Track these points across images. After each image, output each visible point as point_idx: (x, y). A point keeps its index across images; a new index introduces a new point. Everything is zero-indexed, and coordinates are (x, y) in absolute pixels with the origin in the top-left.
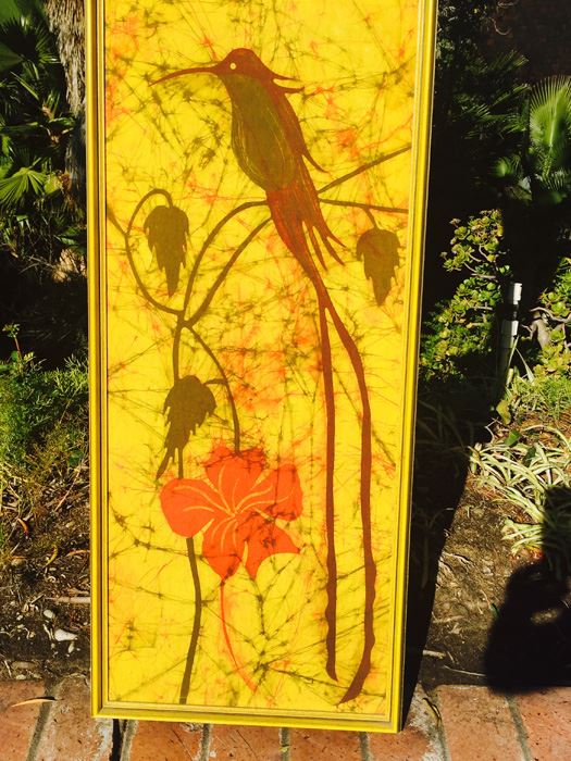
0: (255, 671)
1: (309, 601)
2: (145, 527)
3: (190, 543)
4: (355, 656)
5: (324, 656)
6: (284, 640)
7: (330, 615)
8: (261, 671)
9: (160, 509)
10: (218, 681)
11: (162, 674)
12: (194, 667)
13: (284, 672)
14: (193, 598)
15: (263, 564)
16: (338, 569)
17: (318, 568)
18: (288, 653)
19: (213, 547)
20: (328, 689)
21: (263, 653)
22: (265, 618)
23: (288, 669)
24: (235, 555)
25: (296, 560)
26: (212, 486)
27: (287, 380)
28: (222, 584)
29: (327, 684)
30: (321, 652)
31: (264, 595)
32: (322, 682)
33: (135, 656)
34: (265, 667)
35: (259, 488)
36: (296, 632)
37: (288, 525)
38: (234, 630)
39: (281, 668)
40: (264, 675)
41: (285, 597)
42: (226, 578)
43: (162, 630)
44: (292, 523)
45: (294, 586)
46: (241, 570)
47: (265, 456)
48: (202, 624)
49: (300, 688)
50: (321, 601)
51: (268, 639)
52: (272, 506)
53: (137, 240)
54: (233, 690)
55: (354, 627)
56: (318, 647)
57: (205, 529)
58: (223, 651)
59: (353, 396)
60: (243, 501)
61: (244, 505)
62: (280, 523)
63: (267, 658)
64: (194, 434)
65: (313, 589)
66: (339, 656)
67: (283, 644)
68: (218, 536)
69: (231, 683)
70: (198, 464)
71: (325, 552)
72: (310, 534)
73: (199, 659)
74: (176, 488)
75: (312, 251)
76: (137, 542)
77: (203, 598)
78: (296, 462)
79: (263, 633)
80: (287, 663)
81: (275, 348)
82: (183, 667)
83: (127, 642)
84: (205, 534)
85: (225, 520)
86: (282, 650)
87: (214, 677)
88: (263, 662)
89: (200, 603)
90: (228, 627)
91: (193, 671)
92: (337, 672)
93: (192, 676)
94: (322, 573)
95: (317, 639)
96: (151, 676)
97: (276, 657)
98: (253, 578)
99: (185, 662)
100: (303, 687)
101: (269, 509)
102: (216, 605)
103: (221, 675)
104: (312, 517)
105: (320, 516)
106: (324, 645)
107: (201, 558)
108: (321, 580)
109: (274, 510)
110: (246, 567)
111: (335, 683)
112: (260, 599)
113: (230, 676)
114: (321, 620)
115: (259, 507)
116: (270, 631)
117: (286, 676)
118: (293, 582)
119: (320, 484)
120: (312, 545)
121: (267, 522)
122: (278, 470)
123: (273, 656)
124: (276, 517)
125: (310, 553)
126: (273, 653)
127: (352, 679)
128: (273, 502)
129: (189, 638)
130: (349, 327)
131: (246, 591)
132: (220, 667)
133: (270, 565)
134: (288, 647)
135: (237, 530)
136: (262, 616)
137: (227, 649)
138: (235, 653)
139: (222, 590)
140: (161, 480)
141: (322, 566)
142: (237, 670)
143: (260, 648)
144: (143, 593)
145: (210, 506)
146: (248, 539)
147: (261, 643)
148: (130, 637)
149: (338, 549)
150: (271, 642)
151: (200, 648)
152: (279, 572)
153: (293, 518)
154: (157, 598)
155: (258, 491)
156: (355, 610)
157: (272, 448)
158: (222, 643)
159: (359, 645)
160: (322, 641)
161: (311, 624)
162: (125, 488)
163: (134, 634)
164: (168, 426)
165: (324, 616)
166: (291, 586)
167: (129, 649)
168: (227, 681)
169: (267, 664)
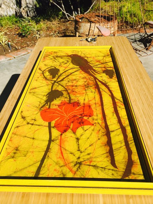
0: (75, 165)
1: (99, 139)
2: (33, 119)
3: (50, 124)
4: (124, 158)
5: (109, 159)
6: (89, 152)
7: (109, 143)
8: (78, 165)
9: (40, 115)
10: (55, 170)
11: (26, 168)
12: (44, 164)
13: (90, 165)
14: (48, 139)
15: (79, 129)
16: (110, 129)
17: (102, 129)
18: (91, 158)
19: (59, 124)
20: (113, 172)
21: (79, 158)
22: (80, 145)
23: (91, 164)
24: (67, 126)
25: (92, 127)
26: (60, 110)
27: (86, 90)
28: (61, 135)
29: (113, 170)
30: (107, 157)
31: (79, 138)
32: (109, 169)
33: (15, 160)
34: (80, 163)
35: (77, 110)
36: (94, 150)
37: (88, 118)
38: (66, 150)
39: (88, 164)
40: (79, 167)
41: (88, 138)
42: (63, 133)
43: (31, 150)
44: (90, 118)
45: (92, 135)
46: (70, 130)
47: (79, 103)
48: (50, 148)
49: (99, 173)
50: (105, 139)
51: (81, 152)
52: (82, 114)
53: (46, 72)
54: (63, 174)
55: (121, 147)
56: (105, 155)
57: (56, 120)
58: (59, 158)
59: (107, 92)
60: (71, 113)
61: (72, 114)
62: (85, 118)
63: (81, 160)
64: (56, 99)
65: (100, 135)
66: (116, 158)
67: (89, 154)
68: (61, 121)
69: (62, 171)
70: (56, 105)
71: (104, 125)
72: (97, 120)
73: (47, 161)
74: (47, 111)
75: (91, 73)
76: (28, 123)
77: (52, 139)
78: (90, 104)
79: (79, 150)
80: (91, 162)
81: (82, 85)
82: (38, 164)
83: (13, 155)
84: (56, 121)
85: (64, 118)
86: (88, 157)
87: (54, 168)
88: (79, 161)
89: (50, 141)
90: (62, 149)
91: (43, 166)
92: (117, 165)
93: (42, 168)
94: (104, 130)
95: (105, 152)
96: (20, 168)
97: (85, 159)
98: (74, 133)
99: (40, 162)
100: (100, 172)
101: (81, 115)
102: (58, 141)
103: (57, 167)
104: (97, 116)
105: (100, 116)
106: (108, 154)
107: (53, 127)
108: (103, 133)
109: (83, 115)
110: (72, 130)
111: (117, 169)
112: (78, 139)
113: (62, 168)
114: (105, 145)
115: (77, 114)
116: (82, 149)
117: (91, 167)
118: (92, 133)
119: (99, 109)
120: (98, 123)
121: (80, 118)
122: (84, 106)
123: (84, 159)
124: (83, 117)
125: (98, 125)
126: (84, 158)
127: (125, 168)
128: (82, 113)
129: (43, 153)
130: (104, 82)
131: (72, 137)
132: (57, 163)
133: (82, 129)
134: (91, 155)
135: (69, 120)
136: (78, 144)
137: (61, 156)
138: (65, 158)
139: (61, 137)
140: (42, 109)
141: (103, 129)
142: (65, 165)
143: (77, 156)
144: (26, 138)
145: (59, 114)
146: (73, 122)
147: (78, 154)
148: (15, 153)
149: (108, 123)
150: (83, 153)
151: (48, 156)
152: (86, 131)
153: (90, 116)
154: (32, 140)
155: (77, 111)
156: (120, 141)
157: (82, 102)
158: (59, 155)
159: (125, 153)
160: (107, 153)
161: (101, 146)
162: (28, 110)
163: (18, 151)
164: (47, 98)
165: (106, 144)
166: (91, 135)
167: (13, 157)
168: (60, 170)
169: (81, 162)
